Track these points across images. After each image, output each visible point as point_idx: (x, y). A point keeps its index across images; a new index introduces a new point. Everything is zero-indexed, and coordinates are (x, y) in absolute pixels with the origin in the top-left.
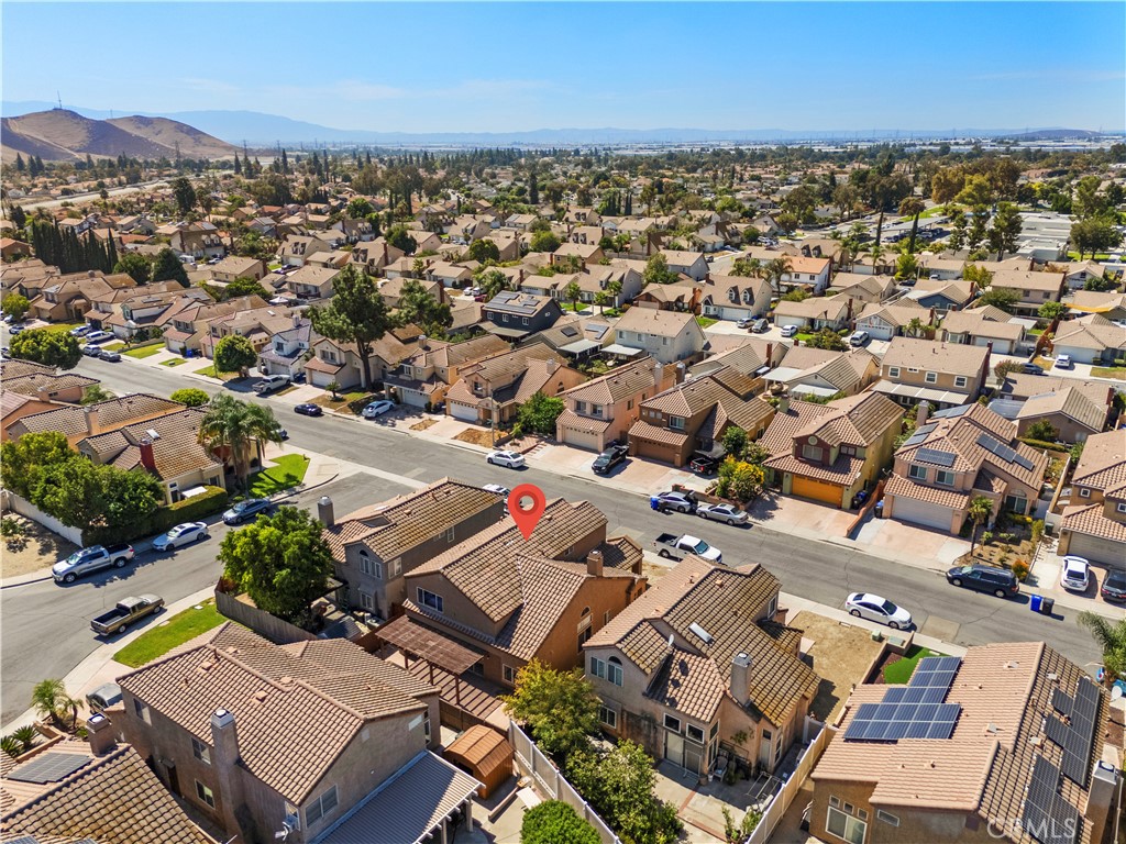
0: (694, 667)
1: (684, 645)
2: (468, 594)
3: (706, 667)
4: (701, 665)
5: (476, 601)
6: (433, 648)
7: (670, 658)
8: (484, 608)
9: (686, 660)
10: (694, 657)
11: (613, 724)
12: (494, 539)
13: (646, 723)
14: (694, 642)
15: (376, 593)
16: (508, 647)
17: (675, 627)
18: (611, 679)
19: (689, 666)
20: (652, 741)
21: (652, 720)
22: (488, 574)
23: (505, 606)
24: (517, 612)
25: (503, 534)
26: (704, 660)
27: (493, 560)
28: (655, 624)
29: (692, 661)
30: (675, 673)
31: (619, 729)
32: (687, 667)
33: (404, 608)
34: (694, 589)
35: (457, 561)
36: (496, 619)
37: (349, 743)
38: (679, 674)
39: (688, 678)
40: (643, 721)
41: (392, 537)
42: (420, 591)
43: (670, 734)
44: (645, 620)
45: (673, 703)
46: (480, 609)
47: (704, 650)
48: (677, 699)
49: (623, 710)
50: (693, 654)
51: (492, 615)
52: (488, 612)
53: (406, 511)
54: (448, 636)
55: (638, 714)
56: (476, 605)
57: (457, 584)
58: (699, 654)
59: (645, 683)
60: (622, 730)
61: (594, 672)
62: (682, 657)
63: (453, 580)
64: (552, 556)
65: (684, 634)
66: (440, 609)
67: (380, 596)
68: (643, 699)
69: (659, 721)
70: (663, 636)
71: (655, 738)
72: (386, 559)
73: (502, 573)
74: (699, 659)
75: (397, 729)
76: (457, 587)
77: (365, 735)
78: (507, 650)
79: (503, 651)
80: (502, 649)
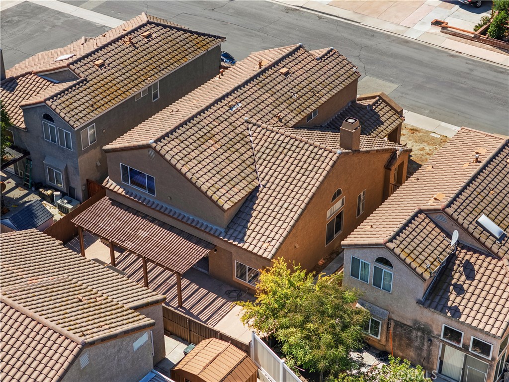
0: (482, 270)
1: (470, 242)
2: (189, 175)
3: (497, 269)
4: (491, 267)
5: (199, 183)
6: (146, 240)
7: (452, 257)
8: (210, 193)
9: (473, 260)
10: (482, 257)
11: (376, 334)
12: (216, 102)
13: (419, 334)
14: (483, 240)
15: (66, 168)
16: (242, 240)
17: (460, 221)
18: (377, 283)
19: (476, 268)
20: (425, 354)
21: (426, 332)
22: (212, 147)
23: (235, 190)
24: (252, 196)
25: (227, 95)
26: (494, 261)
27: (216, 130)
28: (434, 216)
29: (479, 262)
30: (458, 277)
31: (384, 340)
32: (473, 270)
33: (104, 188)
34: (481, 171)
35: (171, 132)
36: (226, 207)
37: (66, 371)
38: (463, 278)
39: (475, 283)
40: (414, 333)
41: (82, 96)
42: (125, 169)
43: (447, 347)
44: (421, 211)
45: (456, 313)
46: (205, 193)
47: (495, 248)
48: (461, 308)
49: (390, 319)
50: (481, 254)
51: (221, 202)
52: (215, 197)
53: (98, 62)
54: (163, 225)
55: (409, 323)
56: (199, 189)
57: (173, 162)
58: (489, 253)
59: (421, 290)
60: (387, 340)
61: (354, 274)
62: (467, 257)
63: (168, 157)
64: (292, 123)
65: (471, 230)
66: (151, 190)
67: (71, 170)
68: (418, 308)
69: (436, 333)
70: (442, 230)
71: (429, 351)
72: (78, 126)
73: (230, 147)
74: (488, 259)
75: (119, 350)
76: (174, 167)
77: (84, 361)
78: (241, 245)
79: (236, 246)
80: (234, 243)
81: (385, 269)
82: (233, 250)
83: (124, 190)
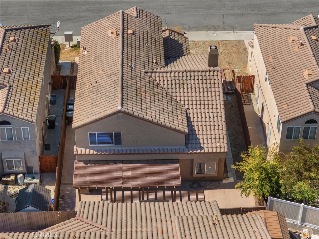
8: (173, 126)
16: (201, 148)
18: (306, 137)
36: (186, 130)
44: (307, 85)
46: (170, 128)
51: (182, 129)
52: (177, 128)
53: (6, 71)
56: (165, 126)
57: (141, 115)
61: (289, 137)
63: (136, 114)
64: (163, 63)
66: (118, 142)
67: (28, 154)
76: (142, 119)
78: (202, 151)
79: (199, 153)
80: (197, 152)
81: (312, 126)
82: (194, 157)
83: (94, 150)
